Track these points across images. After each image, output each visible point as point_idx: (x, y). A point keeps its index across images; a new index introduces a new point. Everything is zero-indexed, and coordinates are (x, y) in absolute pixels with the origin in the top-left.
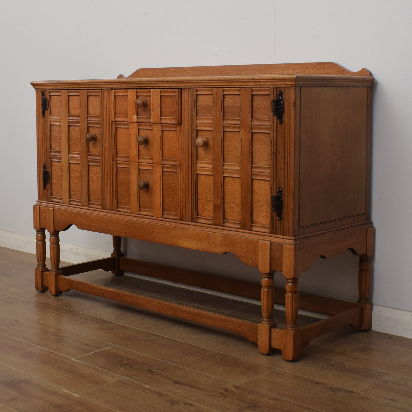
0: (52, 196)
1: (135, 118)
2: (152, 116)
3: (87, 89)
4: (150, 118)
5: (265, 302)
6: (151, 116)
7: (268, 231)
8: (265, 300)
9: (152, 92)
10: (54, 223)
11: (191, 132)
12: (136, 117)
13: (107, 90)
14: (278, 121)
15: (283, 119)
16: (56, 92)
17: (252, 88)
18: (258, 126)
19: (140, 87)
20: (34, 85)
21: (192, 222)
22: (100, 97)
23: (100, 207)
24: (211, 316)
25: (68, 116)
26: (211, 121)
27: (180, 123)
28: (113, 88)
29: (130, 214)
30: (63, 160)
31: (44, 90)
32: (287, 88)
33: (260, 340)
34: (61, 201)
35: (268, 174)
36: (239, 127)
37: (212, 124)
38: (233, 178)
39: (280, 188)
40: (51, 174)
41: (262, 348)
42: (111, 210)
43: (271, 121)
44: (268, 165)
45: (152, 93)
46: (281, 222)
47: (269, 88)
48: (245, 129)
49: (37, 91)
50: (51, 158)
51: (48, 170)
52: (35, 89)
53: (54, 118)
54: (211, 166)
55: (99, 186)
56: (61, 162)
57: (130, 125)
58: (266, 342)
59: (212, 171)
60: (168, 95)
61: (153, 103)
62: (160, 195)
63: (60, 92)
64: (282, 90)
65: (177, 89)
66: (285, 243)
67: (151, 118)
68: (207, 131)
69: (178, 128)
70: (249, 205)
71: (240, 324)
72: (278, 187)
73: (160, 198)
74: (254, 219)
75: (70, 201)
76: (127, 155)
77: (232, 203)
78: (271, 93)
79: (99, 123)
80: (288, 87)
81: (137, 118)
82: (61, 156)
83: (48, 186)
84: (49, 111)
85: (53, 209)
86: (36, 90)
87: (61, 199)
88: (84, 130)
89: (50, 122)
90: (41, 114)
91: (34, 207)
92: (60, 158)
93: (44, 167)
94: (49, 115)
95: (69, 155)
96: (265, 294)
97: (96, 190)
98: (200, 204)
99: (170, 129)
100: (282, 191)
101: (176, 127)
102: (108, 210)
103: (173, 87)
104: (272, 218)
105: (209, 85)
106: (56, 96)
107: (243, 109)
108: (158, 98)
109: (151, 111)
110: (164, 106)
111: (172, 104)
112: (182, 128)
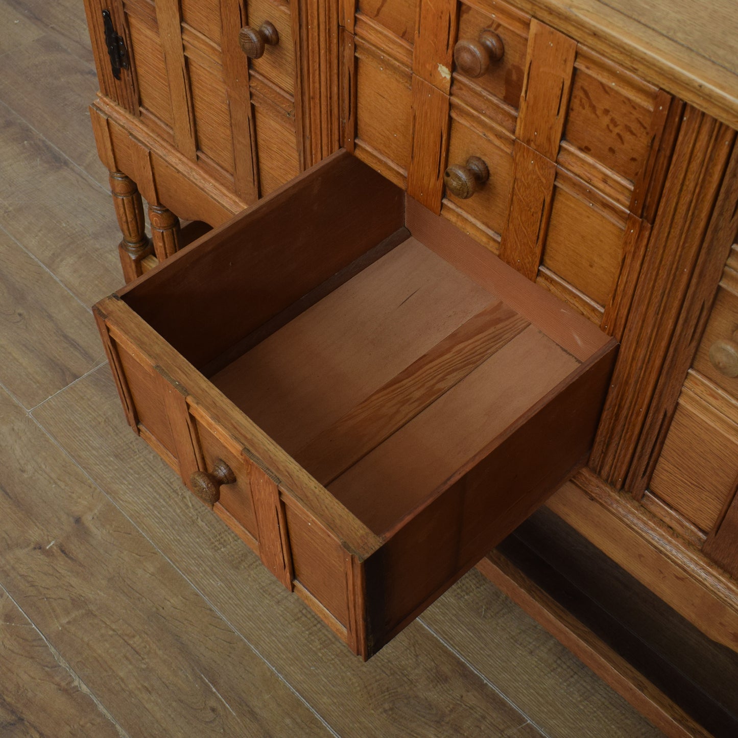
0: (142, 109)
1: (444, 74)
2: (522, 112)
4: (514, 119)
6: (517, 110)
9: (533, 29)
12: (448, 76)
34: (170, 141)
40: (130, 50)
51: (120, 33)
61: (533, 73)
67: (516, 117)
69: (631, 222)
75: (199, 159)
81: (452, 78)
83: (124, 73)
85: (150, 152)
91: (91, 109)
93: (108, 19)
95: (182, 33)
108: (564, 71)
109: (522, 100)
110: (587, 112)
111: (628, 129)
112: (653, 240)
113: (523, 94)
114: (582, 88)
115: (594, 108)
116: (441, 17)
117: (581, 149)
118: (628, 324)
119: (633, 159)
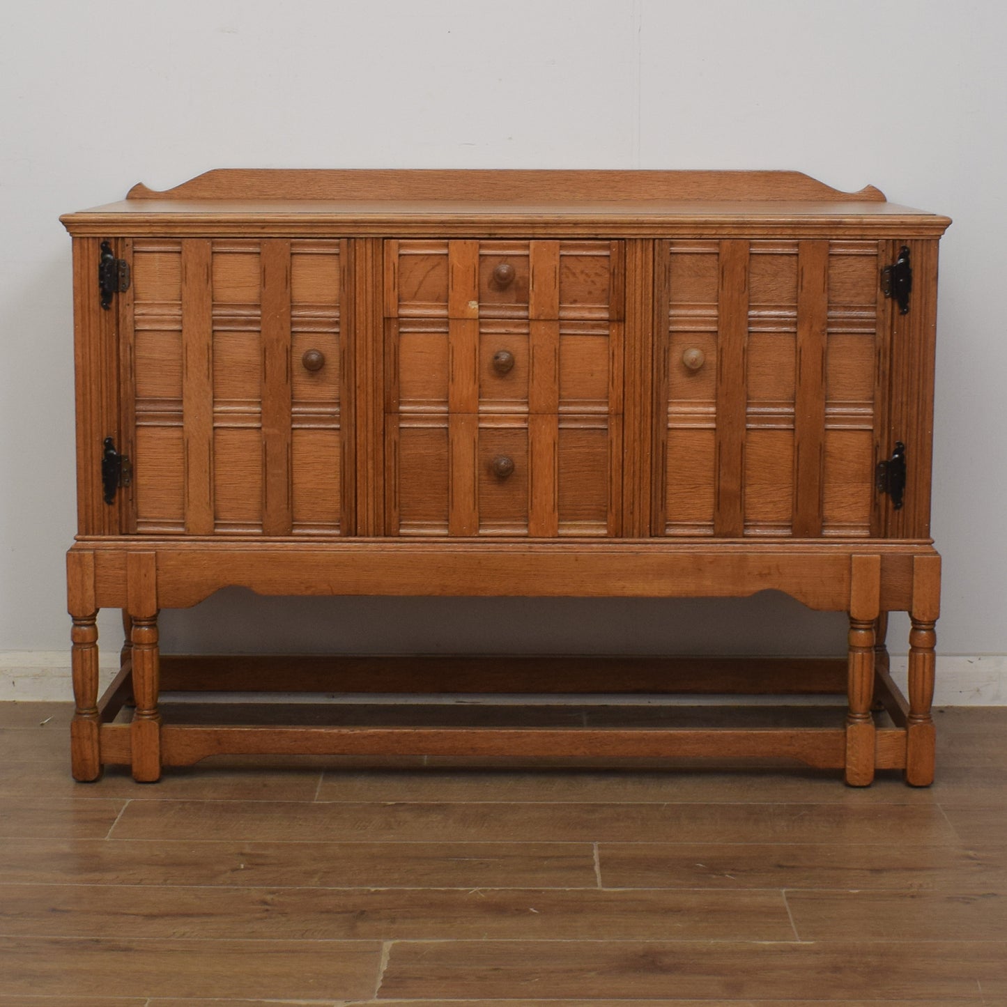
0: (139, 520)
1: (473, 307)
2: (532, 302)
3: (293, 236)
4: (527, 309)
5: (865, 679)
6: (528, 303)
7: (865, 533)
8: (864, 675)
9: (532, 247)
10: (157, 589)
11: (653, 336)
12: (477, 307)
13: (369, 241)
14: (896, 307)
15: (908, 304)
16: (159, 243)
17: (831, 241)
18: (845, 320)
19: (490, 234)
20: (68, 223)
21: (651, 536)
22: (344, 258)
23: (337, 532)
24: (709, 736)
25: (213, 305)
26: (714, 312)
27: (618, 318)
28: (394, 236)
29: (448, 539)
30: (190, 423)
31: (108, 238)
32: (920, 242)
33: (853, 758)
34: (181, 530)
35: (868, 417)
36: (795, 324)
37: (716, 317)
38: (769, 432)
39: (899, 444)
40: (135, 463)
41: (858, 774)
42: (377, 536)
43: (880, 309)
44: (866, 399)
45: (535, 249)
46: (898, 513)
47: (877, 242)
48: (811, 327)
49: (78, 240)
50: (137, 418)
51: (124, 452)
52: (71, 234)
53: (154, 312)
54: (712, 409)
55: (332, 480)
56: (182, 427)
57: (451, 326)
58: (868, 760)
59: (715, 420)
60: (584, 253)
61: (535, 273)
62: (552, 485)
63: (179, 244)
64: (908, 244)
65: (616, 241)
66: (917, 554)
67: (528, 307)
68: (698, 334)
69: (611, 327)
70: (817, 484)
71: (791, 737)
72: (892, 442)
73: (552, 490)
74: (827, 513)
75: (216, 525)
76: (436, 398)
77: (766, 484)
78: (880, 252)
79: (337, 323)
80: (923, 240)
81: (479, 306)
82: (182, 411)
83: (122, 494)
84: (129, 293)
85: (156, 555)
86: (73, 238)
87: (182, 525)
88: (278, 340)
89: (135, 322)
90: (95, 302)
91: (68, 555)
92: (181, 418)
93: (110, 444)
94: (132, 305)
95: (213, 407)
96: (865, 664)
97: (320, 491)
98: (672, 494)
99: (585, 332)
100: (903, 449)
101: (608, 328)
102: (368, 536)
103: (599, 237)
104: (875, 505)
105: (713, 232)
106: (157, 255)
107: (805, 284)
108: (555, 260)
109: (530, 292)
110: (572, 279)
111: (596, 274)
112: (627, 329)
113: (531, 288)
114: (566, 267)
115: (574, 274)
116: (468, 271)
117: (571, 303)
118: (626, 396)
119: (604, 290)
